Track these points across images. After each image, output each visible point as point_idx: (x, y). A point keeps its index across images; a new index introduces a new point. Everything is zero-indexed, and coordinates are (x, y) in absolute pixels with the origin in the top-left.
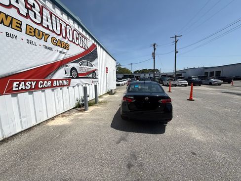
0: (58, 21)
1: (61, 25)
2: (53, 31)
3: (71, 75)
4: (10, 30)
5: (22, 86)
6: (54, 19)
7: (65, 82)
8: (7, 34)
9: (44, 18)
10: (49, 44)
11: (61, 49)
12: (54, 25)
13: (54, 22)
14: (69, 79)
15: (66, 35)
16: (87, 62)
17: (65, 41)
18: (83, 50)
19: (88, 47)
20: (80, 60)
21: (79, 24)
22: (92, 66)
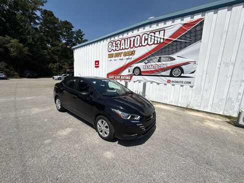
1: (130, 41)
2: (125, 49)
3: (133, 72)
6: (126, 41)
7: (127, 78)
8: (110, 60)
9: (122, 45)
10: (122, 57)
11: (127, 57)
12: (126, 45)
13: (126, 43)
14: (131, 76)
15: (134, 44)
16: (160, 58)
17: (132, 50)
18: (154, 46)
19: (166, 38)
20: (146, 59)
21: (150, 23)
22: (173, 59)
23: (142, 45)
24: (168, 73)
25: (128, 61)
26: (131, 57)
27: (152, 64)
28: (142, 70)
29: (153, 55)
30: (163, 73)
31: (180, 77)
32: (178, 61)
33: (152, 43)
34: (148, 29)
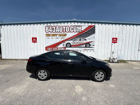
0: (62, 28)
1: (63, 28)
2: (60, 32)
3: (66, 46)
4: (48, 37)
6: (60, 28)
8: (48, 38)
9: (57, 29)
10: (58, 36)
11: (62, 37)
12: (60, 30)
13: (60, 29)
14: (65, 48)
15: (65, 31)
16: (80, 39)
17: (65, 33)
18: (77, 33)
19: (82, 30)
20: (73, 39)
22: (86, 40)
23: (70, 32)
24: (84, 46)
25: (62, 39)
26: (64, 37)
27: (77, 41)
28: (71, 44)
29: (77, 37)
30: (82, 46)
31: (89, 47)
32: (88, 41)
33: (76, 31)
34: (73, 24)
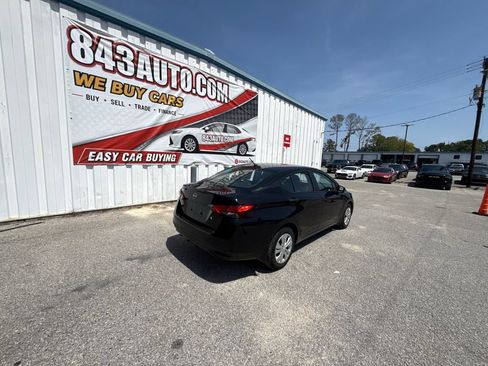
0: (164, 67)
1: (169, 71)
2: (154, 83)
3: (182, 146)
4: (92, 92)
5: (100, 157)
6: (156, 64)
7: (168, 158)
8: (88, 97)
9: (140, 66)
10: (146, 101)
11: (165, 107)
12: (157, 74)
13: (156, 69)
14: (178, 154)
15: (179, 84)
16: (226, 126)
17: (176, 94)
18: (216, 105)
19: (231, 98)
20: (206, 122)
21: (210, 61)
22: (239, 132)
23: (196, 94)
24: (233, 150)
25: (167, 119)
26: (174, 109)
27: (217, 134)
28: (200, 142)
29: (216, 119)
30: (230, 150)
31: (246, 155)
32: (243, 136)
33: (213, 97)
34: (203, 66)
